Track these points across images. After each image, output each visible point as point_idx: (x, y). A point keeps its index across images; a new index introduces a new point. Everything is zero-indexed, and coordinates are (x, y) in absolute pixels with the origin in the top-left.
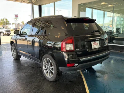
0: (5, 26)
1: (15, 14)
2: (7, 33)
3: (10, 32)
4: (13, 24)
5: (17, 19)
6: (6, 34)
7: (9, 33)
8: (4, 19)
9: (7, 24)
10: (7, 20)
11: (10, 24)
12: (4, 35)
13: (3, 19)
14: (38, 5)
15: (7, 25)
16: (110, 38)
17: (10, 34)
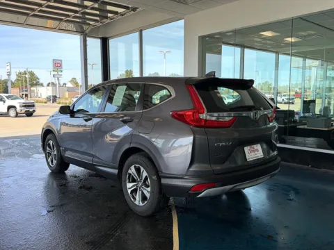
0: (26, 91)
1: (54, 60)
2: (24, 109)
3: (33, 106)
4: (48, 85)
5: (60, 73)
6: (23, 111)
7: (31, 110)
8: (25, 73)
9: (32, 85)
10: (32, 74)
11: (42, 85)
12: (17, 113)
13: (22, 71)
14: (100, 38)
15: (32, 89)
16: (285, 127)
17: (34, 111)
